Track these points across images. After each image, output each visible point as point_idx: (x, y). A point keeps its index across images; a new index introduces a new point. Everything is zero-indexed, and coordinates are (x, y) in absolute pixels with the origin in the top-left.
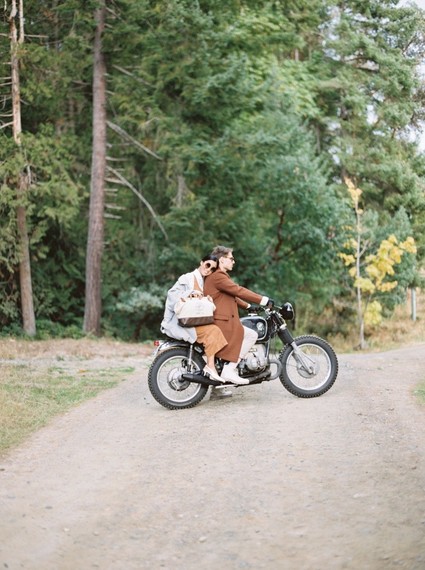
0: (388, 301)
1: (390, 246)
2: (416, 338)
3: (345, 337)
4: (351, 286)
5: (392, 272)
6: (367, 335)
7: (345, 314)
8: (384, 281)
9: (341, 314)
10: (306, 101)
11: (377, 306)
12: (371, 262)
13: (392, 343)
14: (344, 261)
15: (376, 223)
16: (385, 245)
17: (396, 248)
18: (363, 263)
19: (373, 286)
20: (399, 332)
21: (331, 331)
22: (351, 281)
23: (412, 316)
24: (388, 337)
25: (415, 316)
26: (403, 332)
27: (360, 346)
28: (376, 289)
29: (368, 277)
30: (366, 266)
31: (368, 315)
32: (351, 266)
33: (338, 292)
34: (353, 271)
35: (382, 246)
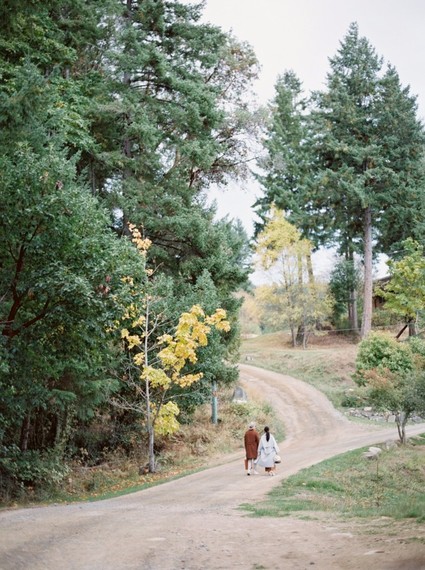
0: (187, 400)
1: (192, 321)
2: (221, 448)
3: (128, 451)
4: (136, 379)
5: (194, 359)
6: (158, 449)
7: (128, 419)
8: (183, 372)
9: (121, 419)
10: (77, 126)
11: (173, 407)
12: (166, 345)
13: (192, 457)
14: (127, 344)
15: (171, 293)
16: (187, 319)
17: (200, 324)
18: (155, 346)
19: (169, 380)
20: (199, 440)
21: (108, 444)
22: (136, 372)
23: (212, 418)
24: (185, 449)
25: (217, 417)
26: (205, 441)
27: (149, 466)
28: (172, 383)
29: (161, 367)
30: (158, 350)
31: (160, 421)
32: (136, 350)
33: (117, 389)
34: (139, 358)
35: (181, 320)
